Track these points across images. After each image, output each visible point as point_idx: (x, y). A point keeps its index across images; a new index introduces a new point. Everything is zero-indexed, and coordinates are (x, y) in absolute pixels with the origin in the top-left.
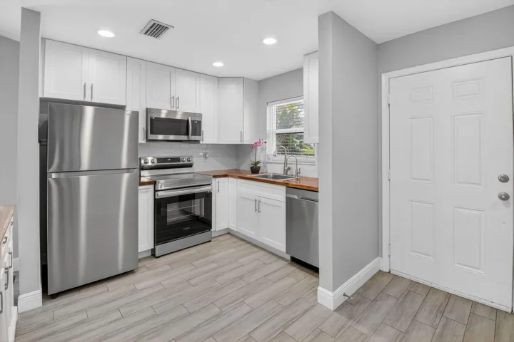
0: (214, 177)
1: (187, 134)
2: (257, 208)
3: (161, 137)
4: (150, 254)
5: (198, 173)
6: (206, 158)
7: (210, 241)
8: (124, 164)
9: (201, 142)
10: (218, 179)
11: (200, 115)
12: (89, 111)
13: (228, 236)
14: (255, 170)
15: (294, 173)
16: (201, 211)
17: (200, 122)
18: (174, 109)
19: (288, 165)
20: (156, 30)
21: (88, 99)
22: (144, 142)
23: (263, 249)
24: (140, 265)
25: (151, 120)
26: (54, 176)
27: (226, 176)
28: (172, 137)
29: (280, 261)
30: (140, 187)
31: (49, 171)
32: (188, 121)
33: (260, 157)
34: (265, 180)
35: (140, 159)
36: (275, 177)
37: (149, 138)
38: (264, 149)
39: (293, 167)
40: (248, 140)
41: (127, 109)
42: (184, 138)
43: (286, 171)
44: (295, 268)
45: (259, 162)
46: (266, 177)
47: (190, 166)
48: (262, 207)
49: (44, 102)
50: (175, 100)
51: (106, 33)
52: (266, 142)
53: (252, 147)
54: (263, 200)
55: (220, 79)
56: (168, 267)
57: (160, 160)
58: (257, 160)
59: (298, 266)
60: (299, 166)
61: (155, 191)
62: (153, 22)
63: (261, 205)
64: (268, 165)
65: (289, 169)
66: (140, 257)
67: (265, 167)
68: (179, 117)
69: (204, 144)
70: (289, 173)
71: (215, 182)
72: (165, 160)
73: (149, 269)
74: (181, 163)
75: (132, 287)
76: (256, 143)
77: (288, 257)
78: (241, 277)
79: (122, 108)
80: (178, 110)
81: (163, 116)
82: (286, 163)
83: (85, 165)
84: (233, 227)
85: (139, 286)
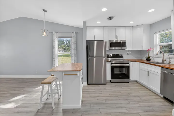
0: (130, 61)
1: (121, 47)
2: (148, 74)
3: (113, 48)
4: (110, 81)
5: (125, 60)
6: (128, 55)
7: (129, 83)
8: (104, 56)
9: (126, 49)
10: (132, 62)
11: (125, 40)
12: (96, 42)
13: (136, 83)
14: (148, 60)
15: (168, 62)
16: (125, 72)
17: (125, 43)
18: (117, 39)
19: (165, 59)
20: (111, 18)
21: (95, 40)
22: (108, 50)
23: (150, 90)
24: (107, 83)
25: (110, 43)
26: (89, 57)
27: (135, 61)
28: (117, 48)
29: (157, 96)
30: (107, 62)
31: (88, 56)
32: (121, 43)
33: (151, 55)
34: (153, 64)
35: (107, 54)
36: (158, 63)
37: (110, 49)
38: (153, 52)
39: (168, 60)
40: (145, 48)
41: (104, 41)
42: (120, 48)
43: (164, 61)
44: (165, 101)
45: (150, 57)
46: (154, 63)
47: (122, 57)
48: (150, 74)
49: (87, 41)
50: (117, 37)
51: (99, 22)
52: (153, 49)
53: (148, 51)
54: (150, 72)
55: (133, 27)
56: (114, 86)
57: (113, 55)
58: (149, 56)
59: (166, 100)
60: (170, 60)
61: (111, 64)
62: (109, 17)
63: (150, 73)
64: (155, 58)
65: (165, 60)
66: (107, 81)
67: (154, 59)
68: (119, 42)
69: (127, 50)
70: (165, 62)
71: (131, 63)
72: (114, 55)
73: (109, 85)
74: (119, 56)
75: (105, 88)
76: (149, 49)
77: (162, 96)
78: (139, 96)
79: (103, 41)
80: (118, 39)
81: (114, 42)
82: (163, 58)
83: (95, 55)
84: (138, 80)
85: (107, 88)
